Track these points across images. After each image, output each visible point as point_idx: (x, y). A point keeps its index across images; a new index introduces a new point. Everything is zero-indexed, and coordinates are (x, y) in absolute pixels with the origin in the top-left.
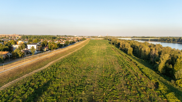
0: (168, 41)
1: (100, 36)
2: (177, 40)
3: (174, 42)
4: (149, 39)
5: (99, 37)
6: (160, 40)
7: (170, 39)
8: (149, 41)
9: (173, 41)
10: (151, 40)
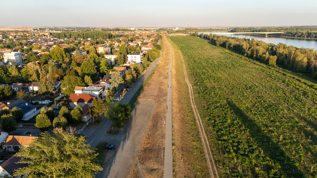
0: (298, 36)
1: (177, 29)
2: (314, 35)
3: (309, 38)
4: (267, 33)
5: (177, 32)
6: (285, 35)
7: (303, 34)
8: (266, 36)
9: (307, 37)
10: (270, 36)
